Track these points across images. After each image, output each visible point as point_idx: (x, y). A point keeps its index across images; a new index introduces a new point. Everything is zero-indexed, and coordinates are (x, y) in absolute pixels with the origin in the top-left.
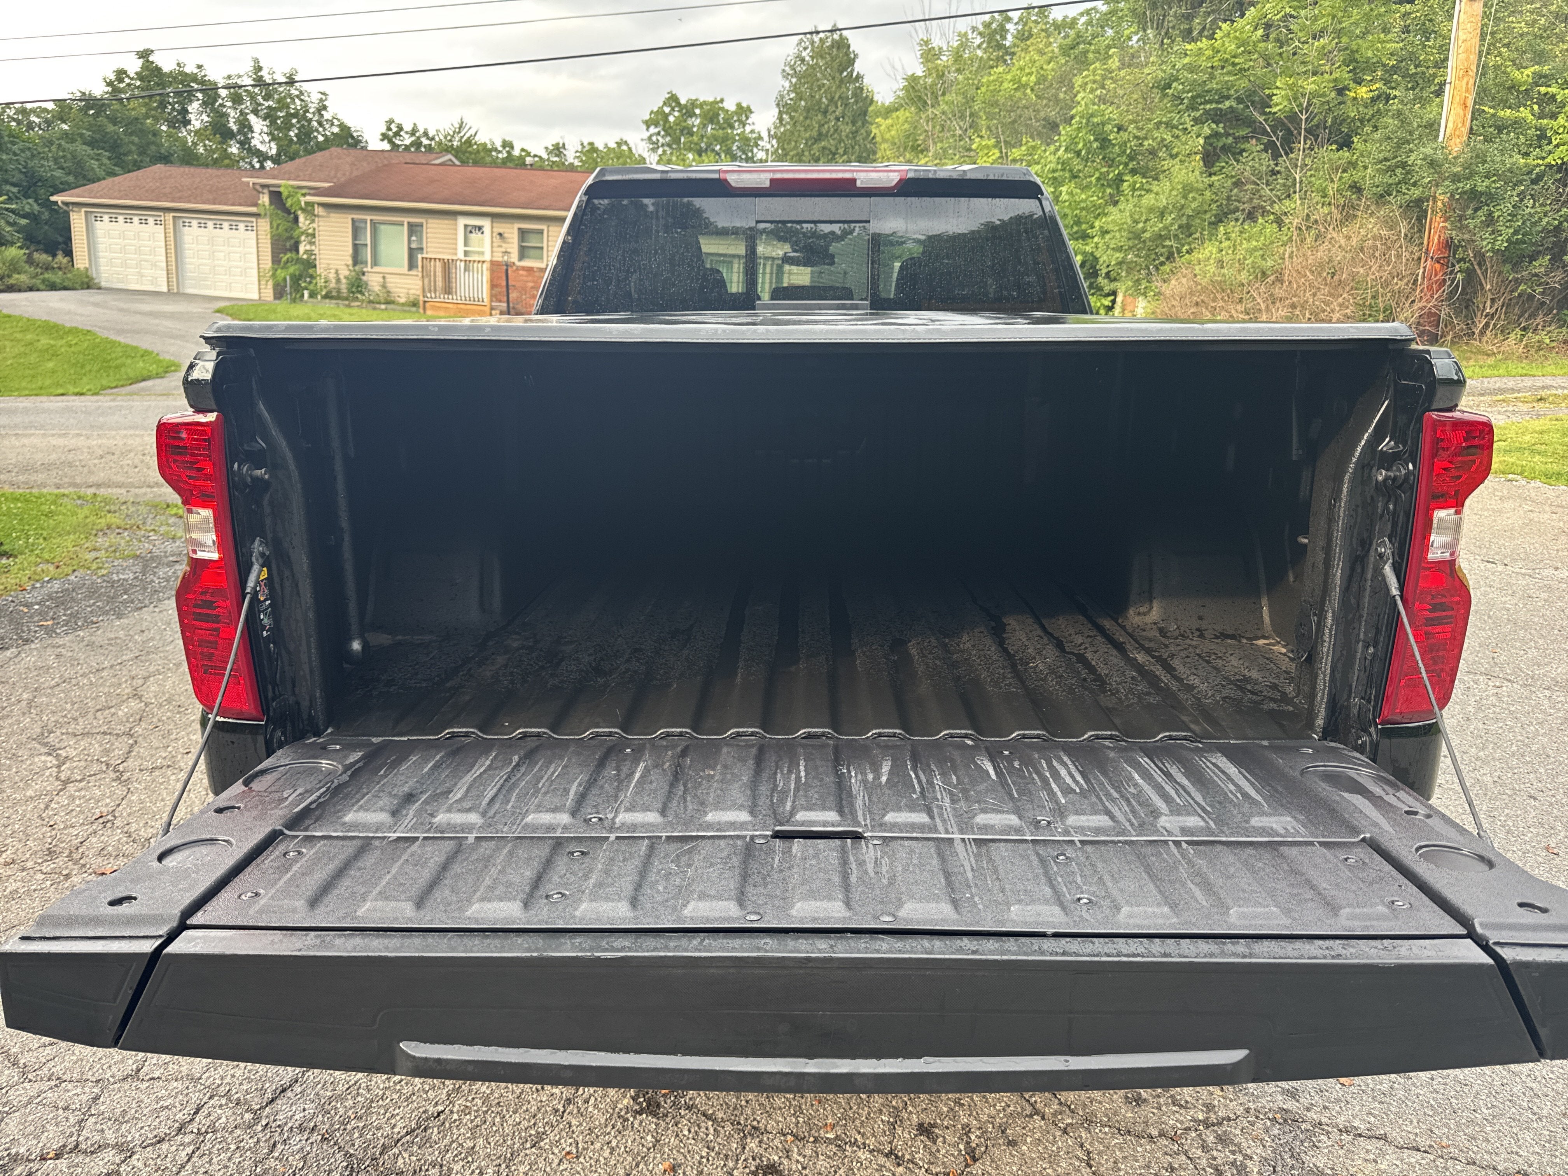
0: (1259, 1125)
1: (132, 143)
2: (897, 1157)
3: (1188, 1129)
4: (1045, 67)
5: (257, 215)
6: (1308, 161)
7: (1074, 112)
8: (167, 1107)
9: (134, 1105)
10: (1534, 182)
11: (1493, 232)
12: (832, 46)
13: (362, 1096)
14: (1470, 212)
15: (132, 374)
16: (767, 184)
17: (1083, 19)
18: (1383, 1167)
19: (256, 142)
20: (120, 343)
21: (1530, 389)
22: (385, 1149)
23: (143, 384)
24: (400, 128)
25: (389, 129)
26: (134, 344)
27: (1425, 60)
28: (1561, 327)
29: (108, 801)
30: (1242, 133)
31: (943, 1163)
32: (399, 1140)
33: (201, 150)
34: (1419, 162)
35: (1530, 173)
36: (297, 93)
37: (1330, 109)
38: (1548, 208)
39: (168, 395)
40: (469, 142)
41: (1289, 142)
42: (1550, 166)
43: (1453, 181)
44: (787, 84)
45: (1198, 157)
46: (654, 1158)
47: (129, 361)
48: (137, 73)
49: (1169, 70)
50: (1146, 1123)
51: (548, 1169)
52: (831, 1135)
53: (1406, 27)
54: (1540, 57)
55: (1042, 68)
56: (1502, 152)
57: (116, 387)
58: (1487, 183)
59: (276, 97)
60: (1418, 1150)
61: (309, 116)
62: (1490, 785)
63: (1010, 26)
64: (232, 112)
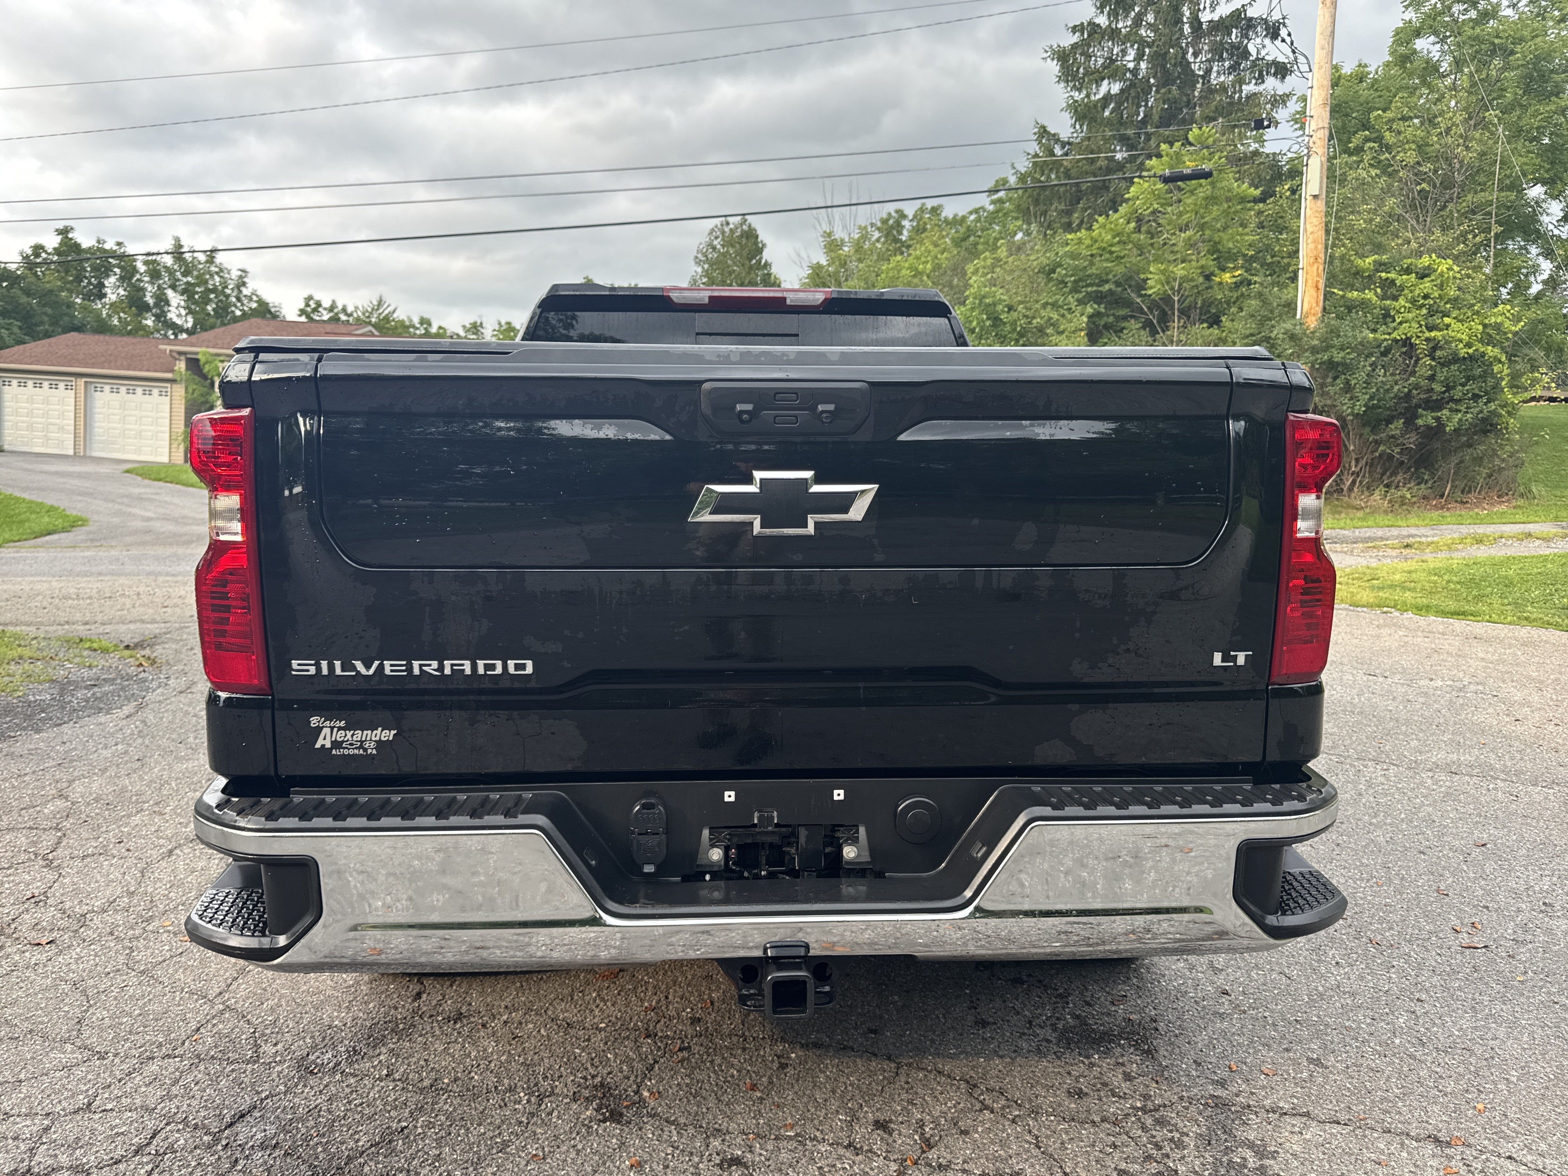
0: (1193, 1108)
1: (45, 314)
2: (855, 1148)
3: (1127, 1115)
4: (939, 256)
5: (172, 381)
6: (1183, 337)
7: (967, 293)
8: (122, 1133)
9: (87, 1133)
10: (1384, 354)
11: (1351, 399)
12: (741, 236)
13: (323, 1117)
14: (1329, 380)
15: (37, 528)
16: (706, 301)
17: (973, 217)
18: (1307, 1137)
19: (172, 315)
20: (24, 500)
21: (1397, 537)
22: (350, 1159)
23: (48, 538)
24: (319, 304)
25: (308, 305)
26: (40, 500)
27: (1279, 251)
28: (1419, 484)
29: (39, 884)
30: (1122, 312)
31: (900, 1151)
32: (363, 1152)
33: (116, 322)
34: (1281, 336)
35: (1379, 346)
36: (217, 270)
37: (1199, 292)
38: (1398, 377)
39: (74, 547)
40: (387, 319)
41: (1165, 320)
42: (1396, 341)
43: (1312, 353)
44: (699, 270)
45: (1082, 334)
46: (621, 1157)
47: (33, 516)
48: (55, 249)
49: (1053, 257)
50: (1088, 1111)
51: (516, 1170)
52: (791, 1134)
53: (1261, 223)
54: (1379, 248)
55: (936, 257)
56: (1353, 328)
57: (19, 541)
58: (1342, 354)
59: (195, 273)
60: (1339, 1123)
61: (228, 291)
62: (1384, 844)
63: (905, 223)
64: (149, 288)
